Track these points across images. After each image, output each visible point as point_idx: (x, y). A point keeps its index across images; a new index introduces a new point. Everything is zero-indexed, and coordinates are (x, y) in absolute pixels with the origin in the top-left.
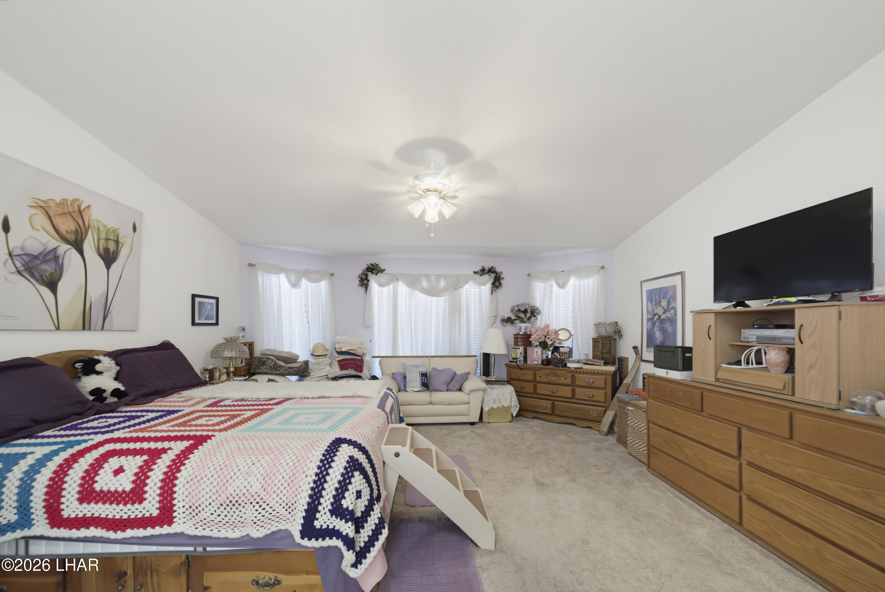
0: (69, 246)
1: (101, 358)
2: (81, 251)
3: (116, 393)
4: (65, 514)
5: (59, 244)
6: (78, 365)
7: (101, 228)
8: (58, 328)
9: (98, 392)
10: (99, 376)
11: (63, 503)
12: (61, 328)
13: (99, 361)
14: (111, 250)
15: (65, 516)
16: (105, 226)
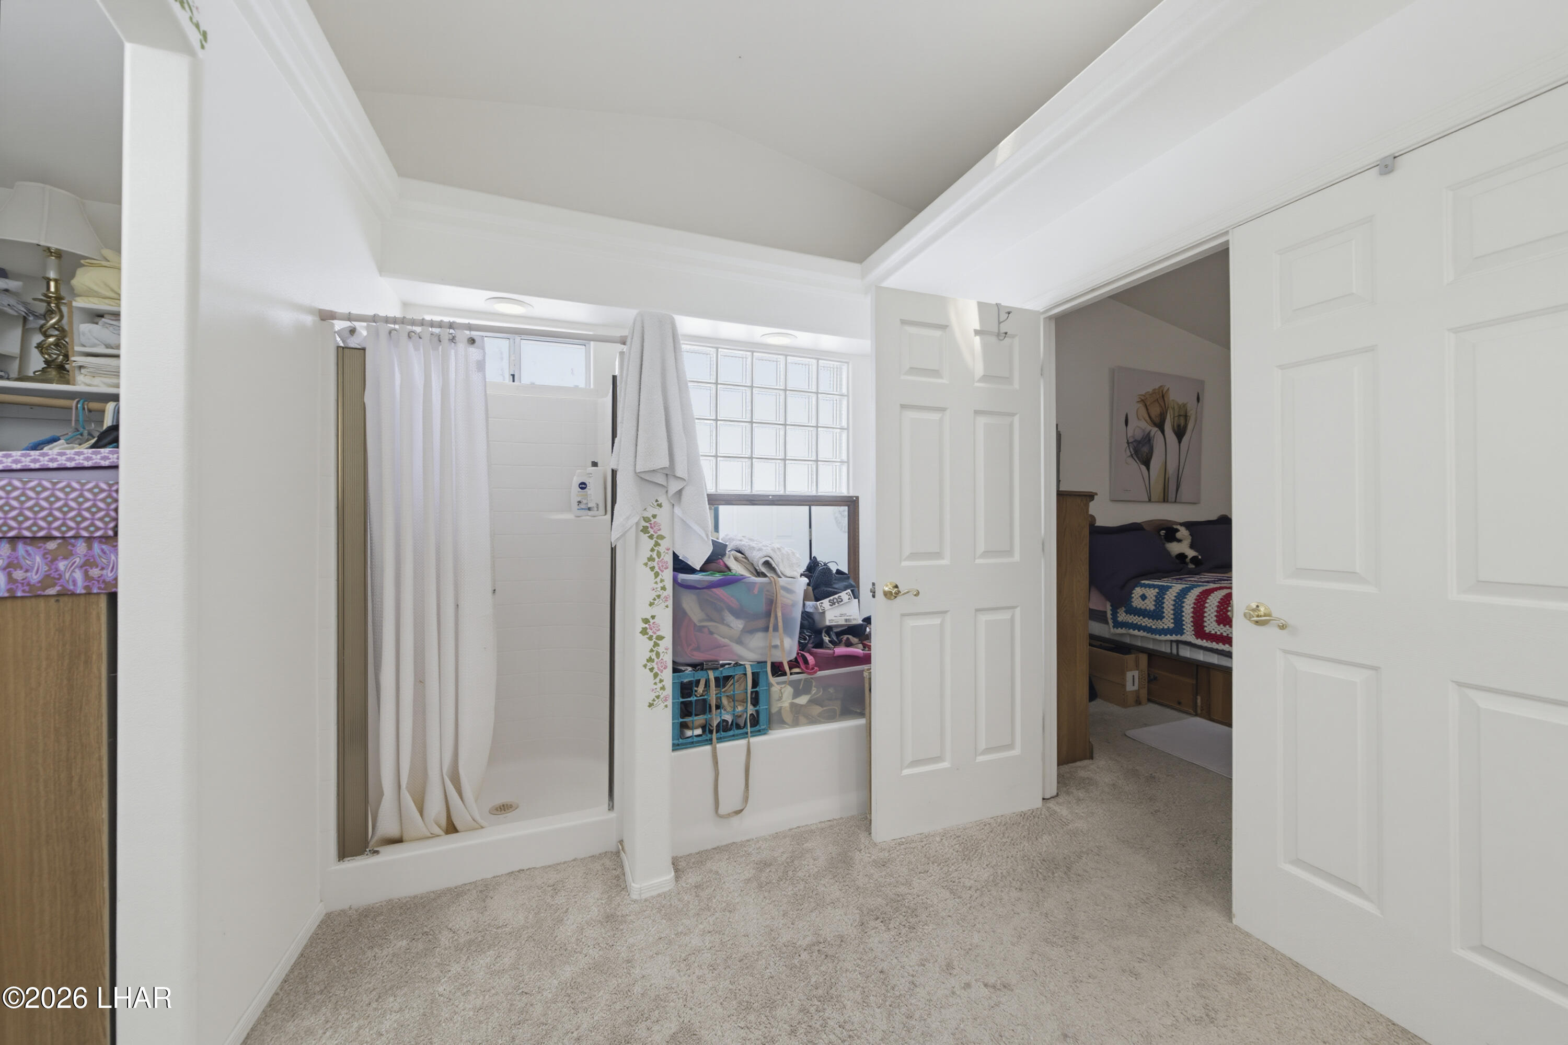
0: (1157, 429)
1: (1179, 527)
2: (1163, 432)
3: (1194, 559)
4: (1207, 630)
5: (1151, 428)
6: (1163, 533)
7: (1176, 407)
8: (1150, 500)
9: (1182, 557)
10: (1180, 543)
11: (1206, 617)
12: (1152, 500)
13: (1177, 530)
14: (1182, 425)
15: (1207, 632)
16: (1178, 404)
